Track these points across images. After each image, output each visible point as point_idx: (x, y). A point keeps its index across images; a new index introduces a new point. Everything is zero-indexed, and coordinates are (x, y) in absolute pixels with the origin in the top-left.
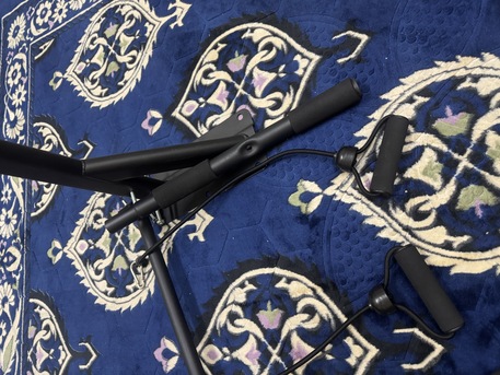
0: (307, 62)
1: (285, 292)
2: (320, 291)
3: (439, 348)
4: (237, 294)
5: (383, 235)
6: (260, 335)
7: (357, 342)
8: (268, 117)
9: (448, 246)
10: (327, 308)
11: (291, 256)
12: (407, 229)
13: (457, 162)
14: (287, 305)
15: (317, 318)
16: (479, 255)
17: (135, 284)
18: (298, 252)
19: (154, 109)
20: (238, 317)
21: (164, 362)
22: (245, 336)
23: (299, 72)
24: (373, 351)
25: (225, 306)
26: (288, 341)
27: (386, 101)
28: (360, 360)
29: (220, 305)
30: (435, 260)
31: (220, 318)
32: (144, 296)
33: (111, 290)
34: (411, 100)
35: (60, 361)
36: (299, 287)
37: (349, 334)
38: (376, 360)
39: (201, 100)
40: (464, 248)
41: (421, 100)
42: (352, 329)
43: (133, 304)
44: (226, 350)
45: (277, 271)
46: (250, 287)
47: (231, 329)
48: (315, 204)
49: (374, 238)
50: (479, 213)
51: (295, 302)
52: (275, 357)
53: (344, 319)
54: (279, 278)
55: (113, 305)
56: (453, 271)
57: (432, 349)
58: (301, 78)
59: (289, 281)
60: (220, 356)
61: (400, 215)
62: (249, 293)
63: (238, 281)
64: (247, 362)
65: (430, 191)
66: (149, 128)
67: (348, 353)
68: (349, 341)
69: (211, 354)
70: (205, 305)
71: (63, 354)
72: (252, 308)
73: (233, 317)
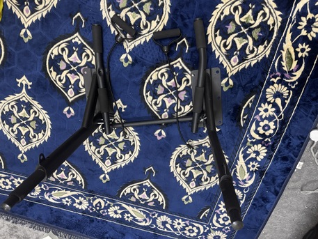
0: (77, 38)
1: (154, 81)
2: (157, 69)
3: (184, 39)
4: (149, 99)
5: (148, 40)
6: (164, 95)
7: (176, 64)
8: (91, 62)
9: (158, 22)
10: (163, 69)
11: (144, 74)
12: (149, 32)
13: (135, 7)
14: (158, 82)
15: (165, 74)
16: (164, 15)
17: (132, 140)
18: (143, 71)
19: (63, 109)
20: (156, 102)
21: (162, 137)
22: (163, 101)
23: (79, 43)
24: (180, 59)
25: (151, 105)
26: (169, 87)
27: (105, 18)
28: (181, 65)
29: (150, 107)
30: (161, 29)
31: (155, 109)
32: (137, 138)
33: (130, 153)
34: (109, 10)
35: (149, 186)
36: (154, 76)
37: (173, 65)
38: (182, 60)
39: (70, 86)
40: (160, 18)
41: (110, 7)
42: (171, 64)
43: (139, 143)
44: (165, 110)
45: (147, 81)
46: (148, 93)
47: (159, 106)
48: (130, 58)
49: (148, 43)
50: (152, 9)
51: (158, 79)
52: (172, 93)
53: (168, 65)
54: (149, 81)
55: (136, 154)
56: (165, 25)
57: (184, 41)
58: (82, 43)
59: (151, 78)
60: (166, 113)
61: (144, 32)
62: (150, 95)
63: (145, 97)
64: (171, 104)
65: (140, 19)
66: (71, 114)
67: (178, 68)
68: (175, 66)
69: (165, 115)
70: (149, 113)
71: (147, 184)
72: (155, 96)
73: (156, 104)
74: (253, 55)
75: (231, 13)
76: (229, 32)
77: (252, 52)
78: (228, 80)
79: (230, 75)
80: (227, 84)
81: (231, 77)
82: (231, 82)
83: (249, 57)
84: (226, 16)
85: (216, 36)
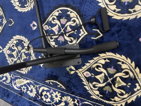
1: (69, 15)
2: (78, 16)
4: (56, 13)
5: (99, 4)
6: (60, 25)
7: (83, 31)
9: (114, 11)
10: (79, 21)
11: (74, 5)
12: (106, 4)
14: (69, 18)
15: (75, 23)
16: (121, 15)
17: (28, 5)
18: (76, 5)
20: (55, 19)
21: (33, 27)
22: (56, 24)
24: (86, 33)
25: (52, 16)
26: (66, 28)
28: (82, 35)
30: (110, 14)
31: (50, 19)
32: (29, 9)
33: (20, 5)
35: (3, 23)
36: (73, 14)
37: (82, 28)
38: (86, 35)
40: (118, 12)
42: (82, 26)
43: (26, 10)
44: (50, 27)
45: (69, 9)
46: (60, 12)
47: (52, 22)
49: (97, 5)
50: (126, 4)
51: (71, 18)
52: (62, 31)
53: (81, 24)
54: (69, 11)
55: (20, 10)
56: (113, 18)
57: (100, 35)
59: (71, 12)
60: (48, 28)
62: (59, 14)
63: (57, 10)
64: (55, 31)
67: (80, 33)
68: (81, 30)
69: (46, 27)
70: (47, 15)
71: (4, 21)
72: (59, 18)
73: (54, 19)
74: (92, 87)
75: (123, 69)
76: (109, 69)
77: (94, 86)
78: (73, 70)
79: (77, 71)
80: (71, 70)
81: (76, 72)
82: (72, 72)
83: (91, 85)
84: (121, 66)
85: (105, 59)
